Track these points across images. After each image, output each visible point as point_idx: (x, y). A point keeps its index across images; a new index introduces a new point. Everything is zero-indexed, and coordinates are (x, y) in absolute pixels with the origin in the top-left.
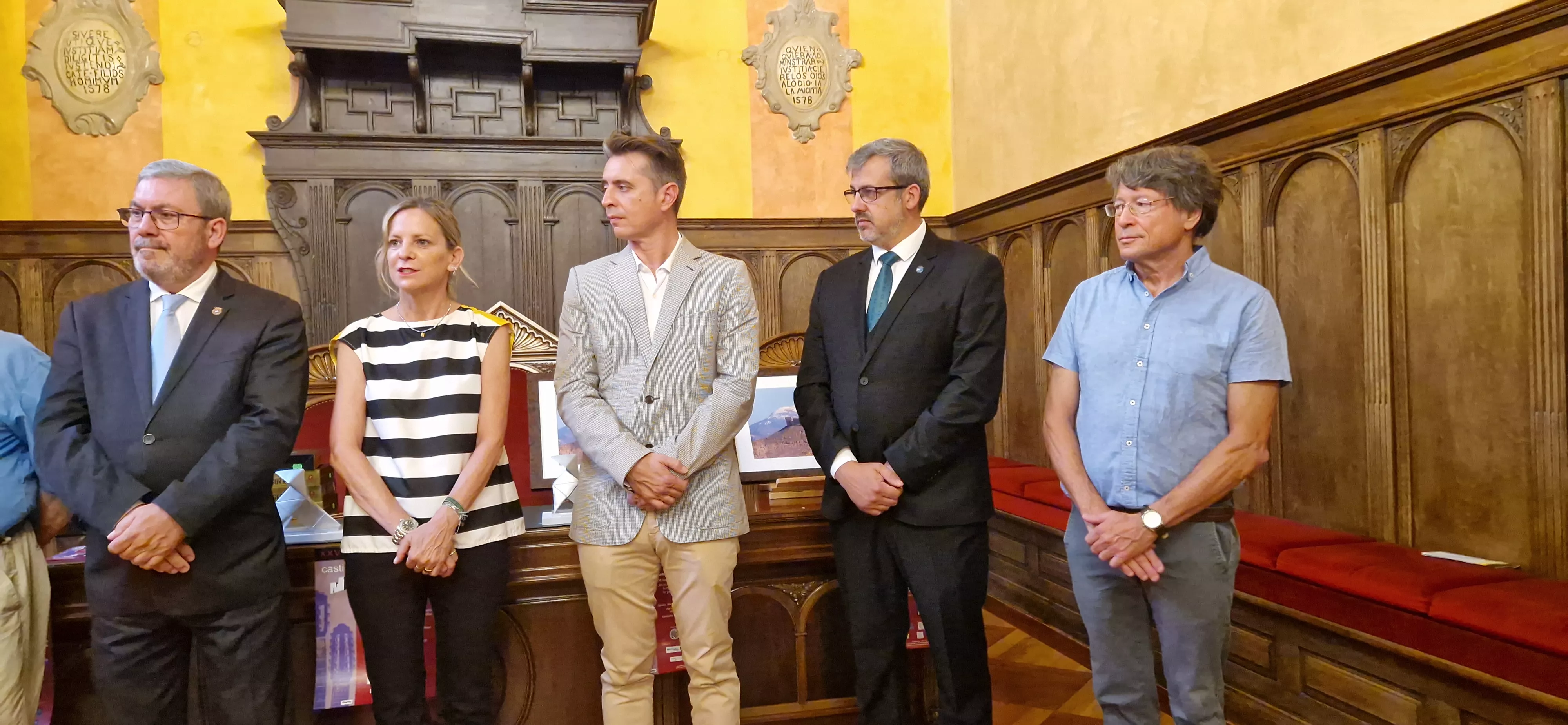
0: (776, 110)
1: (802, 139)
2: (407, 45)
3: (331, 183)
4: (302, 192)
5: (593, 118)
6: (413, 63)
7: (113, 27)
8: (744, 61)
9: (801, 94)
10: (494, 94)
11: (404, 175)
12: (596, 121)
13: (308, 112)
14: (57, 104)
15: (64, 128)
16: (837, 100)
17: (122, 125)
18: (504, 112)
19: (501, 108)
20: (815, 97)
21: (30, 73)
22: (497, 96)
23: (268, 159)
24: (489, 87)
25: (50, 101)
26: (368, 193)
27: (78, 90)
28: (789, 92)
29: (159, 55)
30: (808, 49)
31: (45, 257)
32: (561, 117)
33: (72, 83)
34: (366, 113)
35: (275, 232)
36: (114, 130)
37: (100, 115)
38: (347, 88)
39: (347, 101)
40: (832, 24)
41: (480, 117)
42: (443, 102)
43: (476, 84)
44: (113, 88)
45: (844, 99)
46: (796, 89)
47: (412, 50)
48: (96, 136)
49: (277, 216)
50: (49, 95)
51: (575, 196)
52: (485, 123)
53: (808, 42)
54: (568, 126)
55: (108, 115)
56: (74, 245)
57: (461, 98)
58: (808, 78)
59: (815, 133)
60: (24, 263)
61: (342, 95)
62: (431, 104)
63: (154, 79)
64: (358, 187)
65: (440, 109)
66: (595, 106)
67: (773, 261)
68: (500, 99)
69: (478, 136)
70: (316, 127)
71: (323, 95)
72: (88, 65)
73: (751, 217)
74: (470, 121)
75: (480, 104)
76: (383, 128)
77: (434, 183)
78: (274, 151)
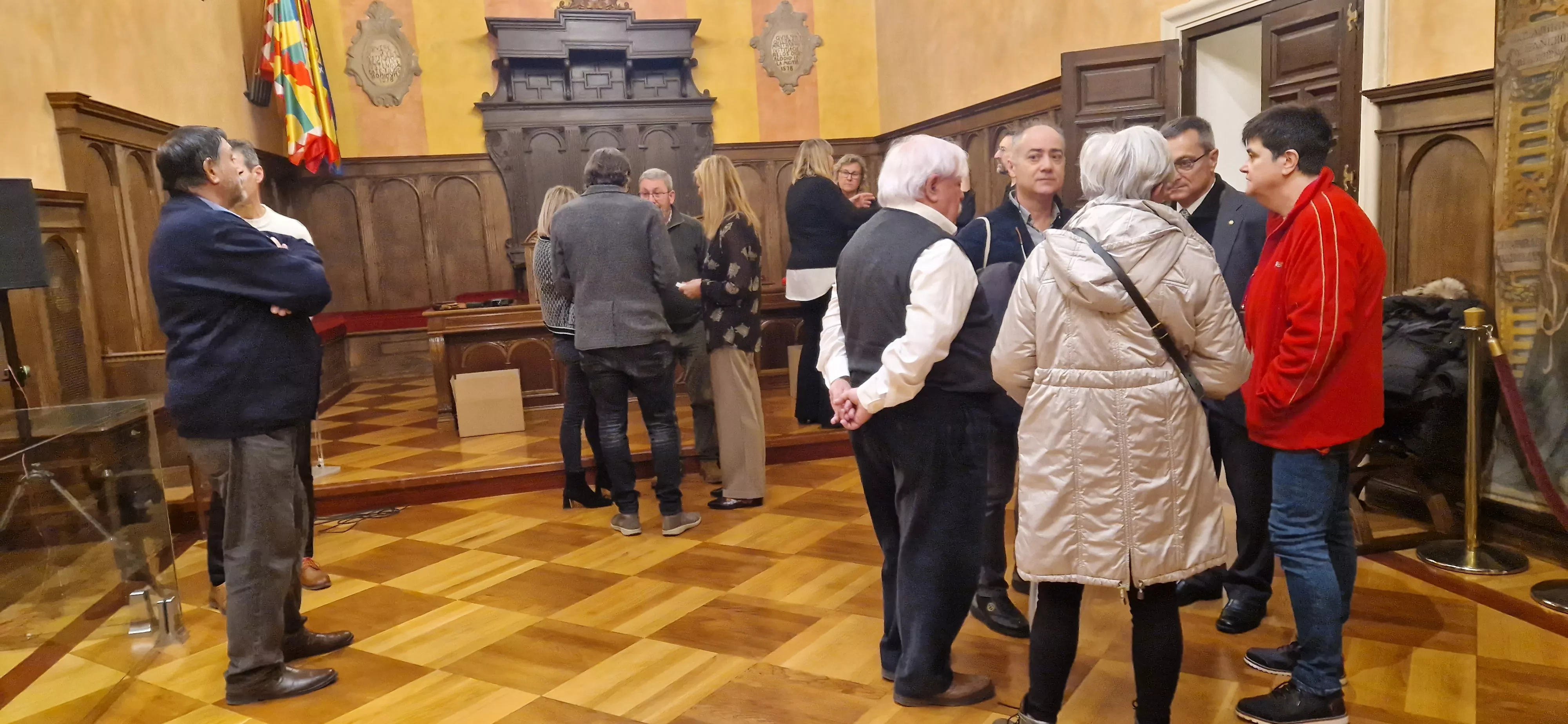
0: (771, 75)
1: (789, 92)
2: (564, 54)
3: (519, 130)
4: (504, 136)
5: (664, 86)
6: (567, 63)
7: (392, 43)
8: (751, 46)
9: (786, 65)
10: (607, 74)
11: (561, 125)
12: (666, 87)
13: (504, 88)
14: (366, 89)
15: (370, 102)
16: (808, 68)
17: (401, 98)
18: (614, 85)
19: (612, 82)
20: (795, 66)
21: (350, 72)
22: (609, 76)
23: (484, 118)
24: (605, 70)
25: (361, 88)
26: (539, 136)
27: (376, 81)
28: (779, 63)
29: (418, 58)
30: (789, 36)
31: (368, 177)
32: (647, 86)
33: (373, 77)
34: (537, 89)
35: (491, 159)
36: (397, 103)
37: (390, 95)
38: (525, 74)
39: (525, 82)
40: (803, 20)
41: (601, 89)
42: (579, 80)
43: (597, 69)
44: (395, 78)
45: (812, 67)
46: (783, 62)
47: (567, 56)
48: (387, 107)
49: (493, 151)
50: (361, 84)
51: (655, 132)
52: (603, 91)
53: (789, 33)
54: (651, 90)
55: (395, 95)
56: (384, 171)
57: (588, 77)
58: (790, 55)
59: (795, 88)
60: (358, 182)
61: (523, 79)
62: (573, 82)
63: (417, 72)
64: (536, 132)
65: (577, 84)
66: (667, 78)
67: (772, 167)
68: (611, 77)
69: (600, 100)
70: (510, 99)
71: (513, 79)
72: (381, 67)
73: (758, 141)
74: (595, 91)
75: (599, 80)
76: (548, 98)
77: (576, 128)
78: (486, 113)
